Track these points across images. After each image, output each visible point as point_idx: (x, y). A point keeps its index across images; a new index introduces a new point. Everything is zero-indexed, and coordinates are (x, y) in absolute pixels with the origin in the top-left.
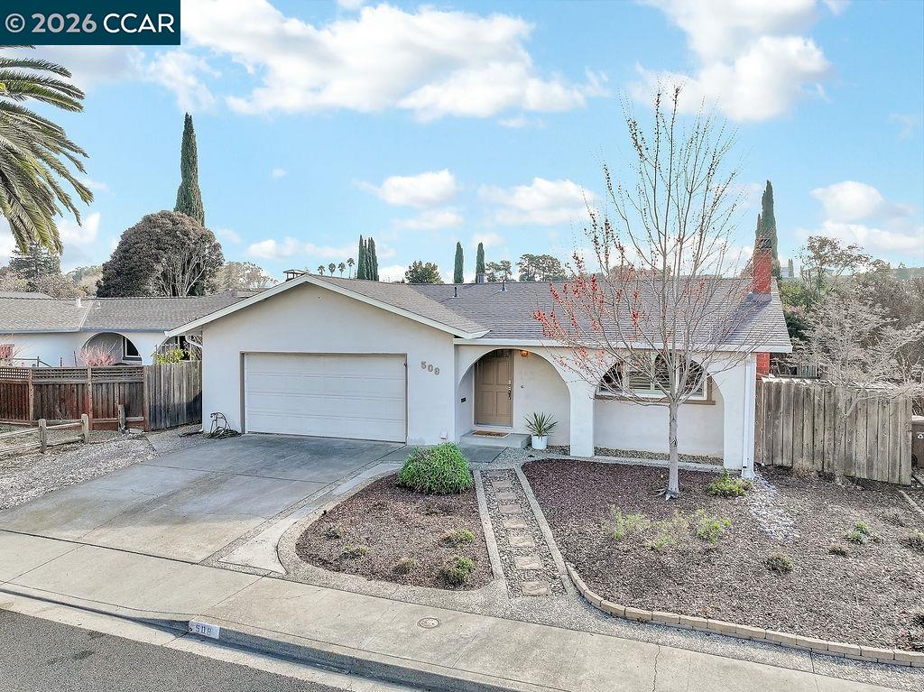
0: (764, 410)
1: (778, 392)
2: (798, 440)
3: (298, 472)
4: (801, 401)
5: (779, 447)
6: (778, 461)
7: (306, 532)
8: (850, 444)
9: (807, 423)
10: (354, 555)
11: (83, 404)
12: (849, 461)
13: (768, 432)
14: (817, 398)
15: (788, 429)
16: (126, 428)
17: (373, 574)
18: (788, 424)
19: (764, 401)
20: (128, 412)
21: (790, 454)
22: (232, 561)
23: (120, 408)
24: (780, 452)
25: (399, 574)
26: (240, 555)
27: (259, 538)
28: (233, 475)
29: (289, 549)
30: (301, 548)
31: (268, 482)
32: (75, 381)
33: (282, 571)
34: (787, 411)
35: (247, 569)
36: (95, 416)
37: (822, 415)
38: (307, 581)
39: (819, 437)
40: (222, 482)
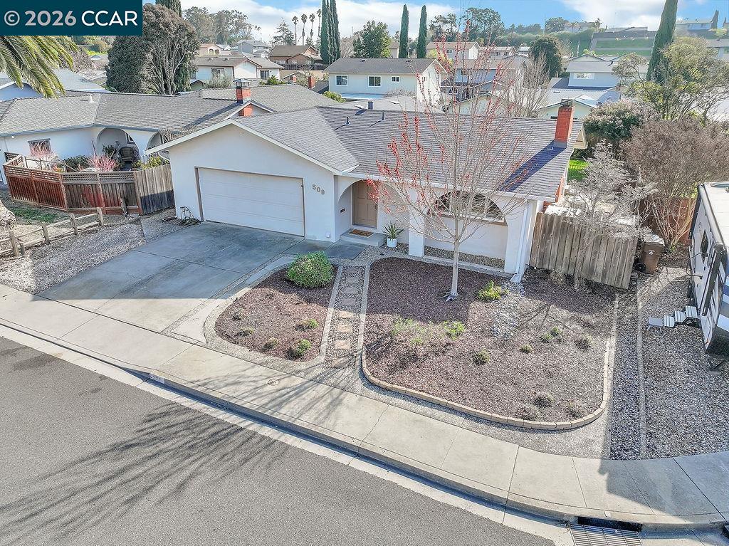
0: (540, 232)
1: (552, 221)
2: (561, 253)
3: (229, 262)
4: (566, 229)
5: (548, 258)
6: (546, 267)
7: (223, 315)
8: (594, 260)
9: (568, 244)
10: (245, 334)
11: (98, 199)
12: (591, 271)
13: (541, 247)
14: (577, 228)
15: (555, 246)
16: (128, 214)
17: (253, 347)
18: (555, 243)
19: (541, 227)
20: (127, 202)
21: (554, 263)
22: (178, 332)
23: (122, 200)
24: (547, 261)
25: (267, 348)
26: (183, 328)
27: (195, 317)
28: (189, 263)
29: (211, 325)
30: (218, 325)
31: (209, 270)
32: (89, 182)
33: (205, 341)
34: (556, 235)
35: (185, 339)
36: (107, 205)
37: (578, 240)
38: (217, 350)
39: (574, 254)
40: (181, 269)
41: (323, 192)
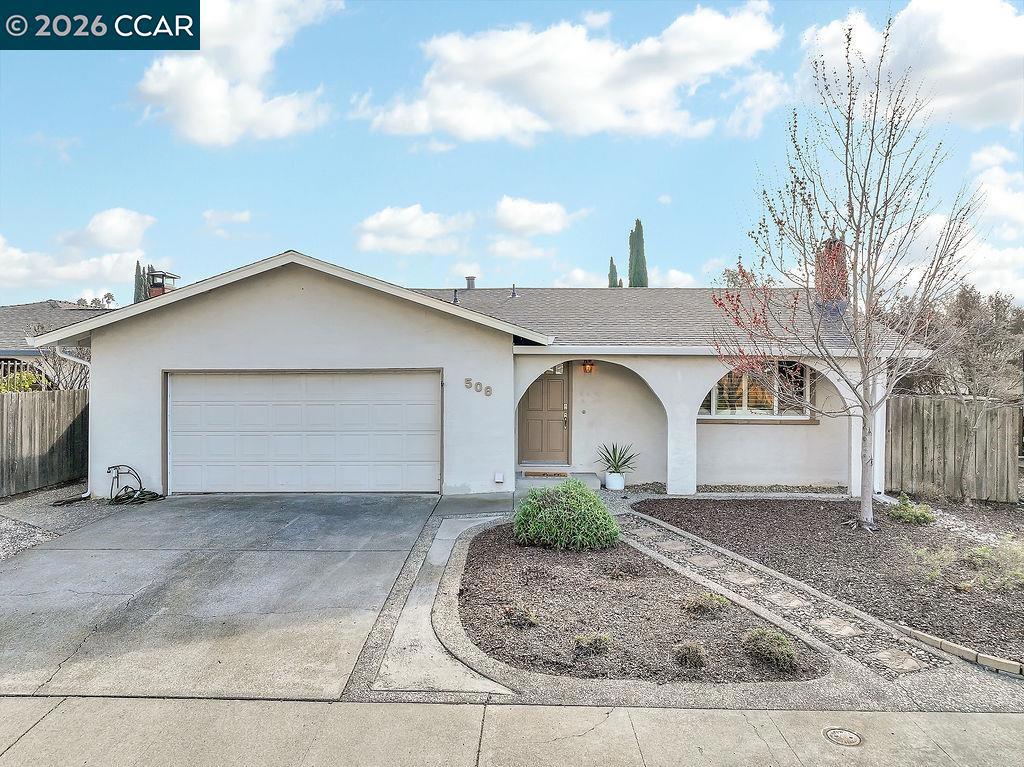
9: (916, 440)
10: (596, 650)
14: (926, 412)
18: (896, 439)
22: (396, 685)
26: (400, 674)
35: (439, 695)
37: (931, 431)
39: (929, 456)
41: (488, 391)
